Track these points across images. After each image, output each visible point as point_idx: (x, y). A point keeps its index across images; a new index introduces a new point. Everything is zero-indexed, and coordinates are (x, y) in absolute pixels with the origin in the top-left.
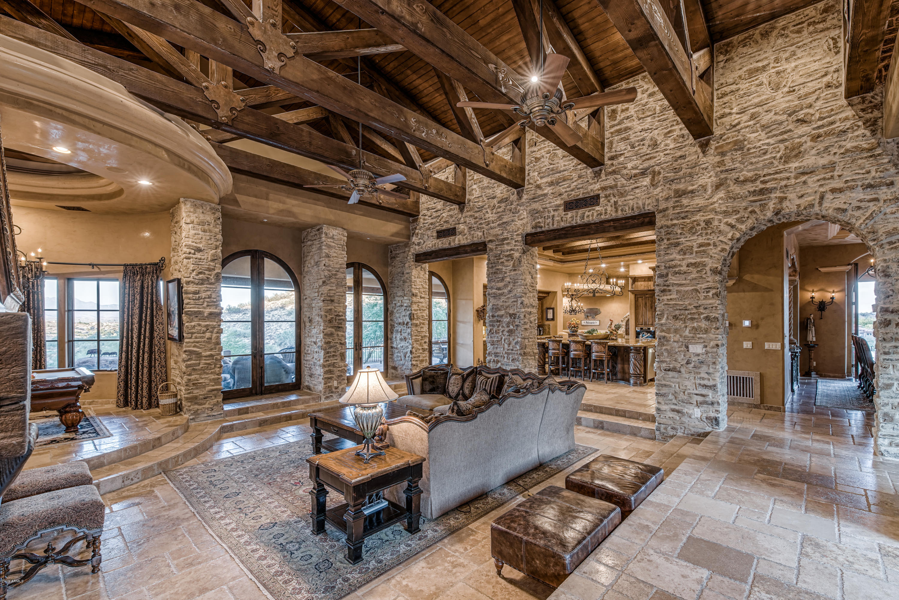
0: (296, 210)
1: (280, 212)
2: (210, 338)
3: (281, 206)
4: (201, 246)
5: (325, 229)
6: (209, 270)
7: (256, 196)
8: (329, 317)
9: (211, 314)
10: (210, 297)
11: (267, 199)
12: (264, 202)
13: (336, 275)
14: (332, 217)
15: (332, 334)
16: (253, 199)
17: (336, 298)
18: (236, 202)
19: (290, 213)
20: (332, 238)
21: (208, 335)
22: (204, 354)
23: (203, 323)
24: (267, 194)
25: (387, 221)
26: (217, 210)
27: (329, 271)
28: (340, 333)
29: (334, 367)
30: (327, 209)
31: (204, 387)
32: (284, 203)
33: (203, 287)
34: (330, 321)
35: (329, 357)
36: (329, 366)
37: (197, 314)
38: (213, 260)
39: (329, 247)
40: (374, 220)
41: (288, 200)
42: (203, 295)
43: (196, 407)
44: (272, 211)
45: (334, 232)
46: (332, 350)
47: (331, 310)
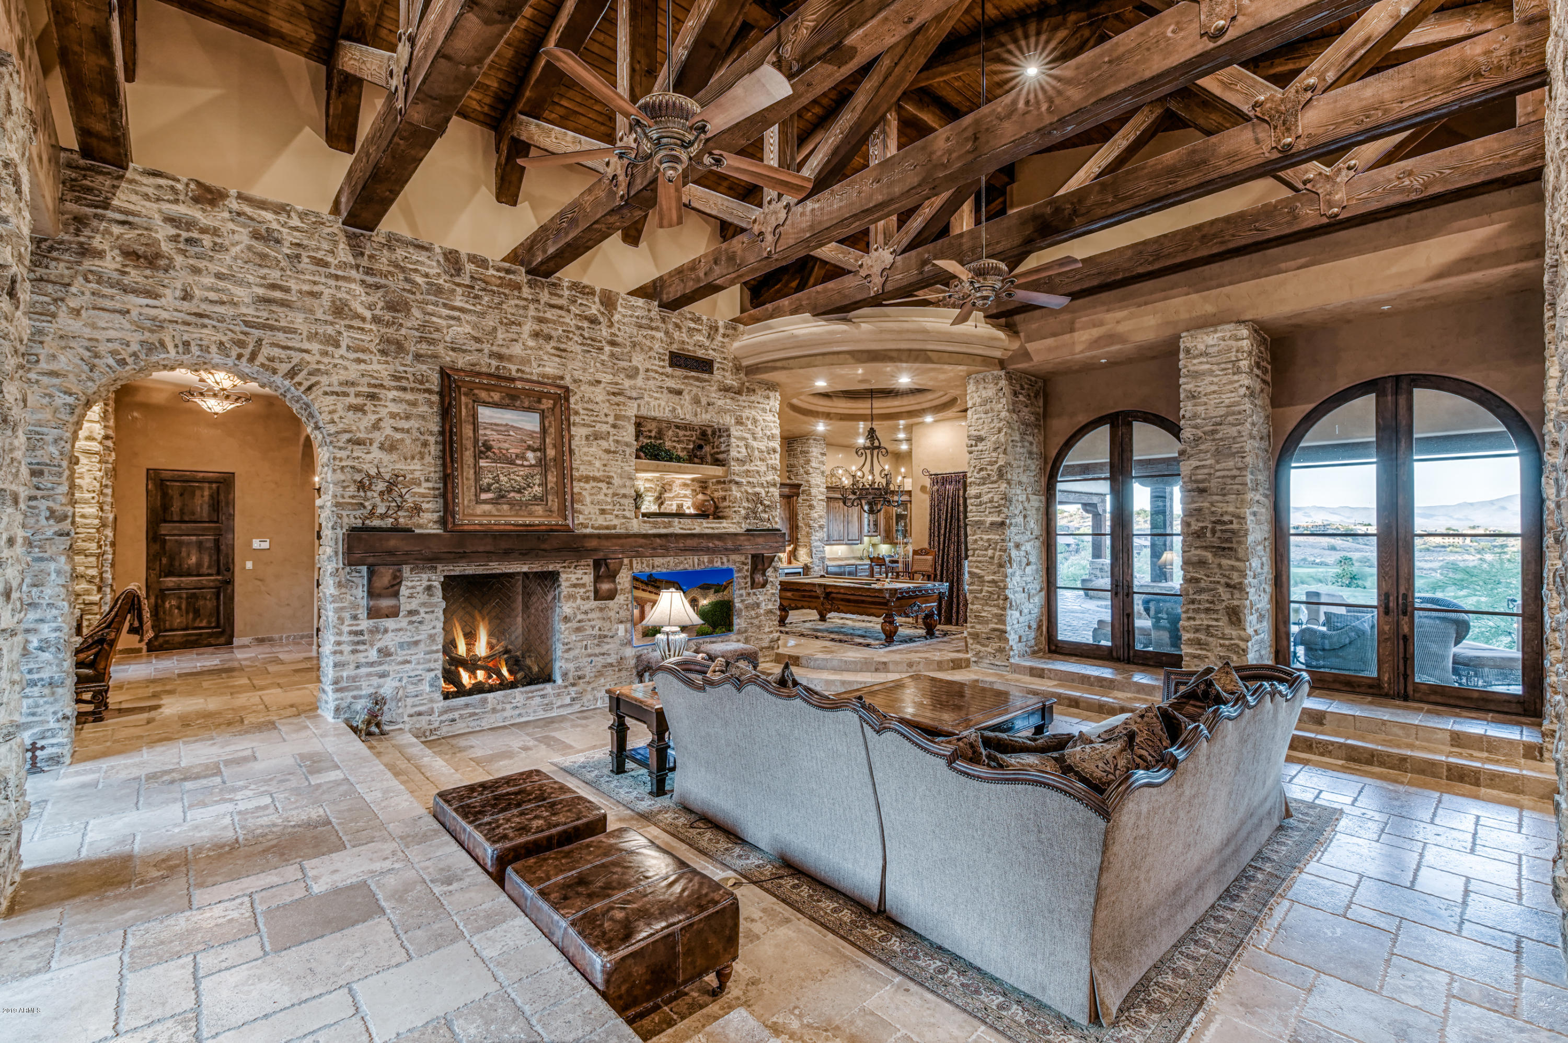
0: (1122, 328)
1: (1096, 343)
2: (992, 558)
3: (1096, 332)
4: (982, 433)
5: (1186, 342)
6: (991, 463)
7: (1054, 335)
8: (1195, 526)
9: (992, 524)
10: (991, 501)
11: (1072, 330)
12: (1067, 337)
13: (1213, 432)
14: (1209, 309)
15: (1202, 563)
16: (1050, 341)
17: (1214, 484)
18: (1026, 355)
19: (1111, 338)
20: (1205, 354)
21: (990, 552)
22: (987, 578)
23: (985, 537)
24: (1073, 322)
25: (1414, 240)
26: (999, 378)
27: (1196, 427)
28: (1225, 562)
29: (1209, 634)
30: (1194, 296)
31: (987, 622)
32: (1101, 324)
33: (985, 488)
34: (1199, 534)
35: (1197, 611)
36: (1197, 630)
37: (979, 523)
38: (995, 449)
39: (1196, 375)
40: (1354, 262)
41: (1109, 316)
42: (985, 498)
43: (979, 647)
44: (1078, 348)
45: (1209, 340)
46: (1204, 596)
47: (1199, 510)
